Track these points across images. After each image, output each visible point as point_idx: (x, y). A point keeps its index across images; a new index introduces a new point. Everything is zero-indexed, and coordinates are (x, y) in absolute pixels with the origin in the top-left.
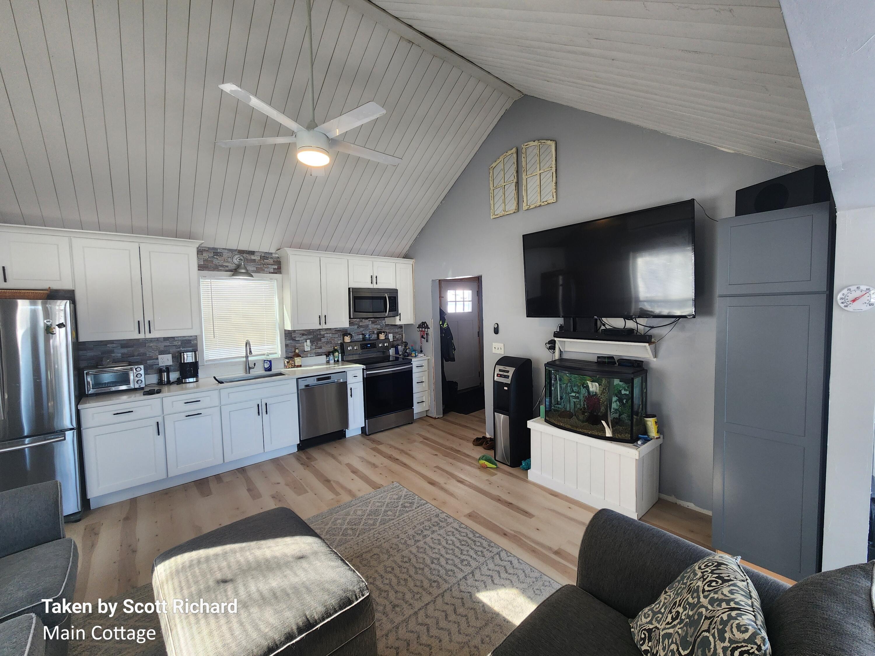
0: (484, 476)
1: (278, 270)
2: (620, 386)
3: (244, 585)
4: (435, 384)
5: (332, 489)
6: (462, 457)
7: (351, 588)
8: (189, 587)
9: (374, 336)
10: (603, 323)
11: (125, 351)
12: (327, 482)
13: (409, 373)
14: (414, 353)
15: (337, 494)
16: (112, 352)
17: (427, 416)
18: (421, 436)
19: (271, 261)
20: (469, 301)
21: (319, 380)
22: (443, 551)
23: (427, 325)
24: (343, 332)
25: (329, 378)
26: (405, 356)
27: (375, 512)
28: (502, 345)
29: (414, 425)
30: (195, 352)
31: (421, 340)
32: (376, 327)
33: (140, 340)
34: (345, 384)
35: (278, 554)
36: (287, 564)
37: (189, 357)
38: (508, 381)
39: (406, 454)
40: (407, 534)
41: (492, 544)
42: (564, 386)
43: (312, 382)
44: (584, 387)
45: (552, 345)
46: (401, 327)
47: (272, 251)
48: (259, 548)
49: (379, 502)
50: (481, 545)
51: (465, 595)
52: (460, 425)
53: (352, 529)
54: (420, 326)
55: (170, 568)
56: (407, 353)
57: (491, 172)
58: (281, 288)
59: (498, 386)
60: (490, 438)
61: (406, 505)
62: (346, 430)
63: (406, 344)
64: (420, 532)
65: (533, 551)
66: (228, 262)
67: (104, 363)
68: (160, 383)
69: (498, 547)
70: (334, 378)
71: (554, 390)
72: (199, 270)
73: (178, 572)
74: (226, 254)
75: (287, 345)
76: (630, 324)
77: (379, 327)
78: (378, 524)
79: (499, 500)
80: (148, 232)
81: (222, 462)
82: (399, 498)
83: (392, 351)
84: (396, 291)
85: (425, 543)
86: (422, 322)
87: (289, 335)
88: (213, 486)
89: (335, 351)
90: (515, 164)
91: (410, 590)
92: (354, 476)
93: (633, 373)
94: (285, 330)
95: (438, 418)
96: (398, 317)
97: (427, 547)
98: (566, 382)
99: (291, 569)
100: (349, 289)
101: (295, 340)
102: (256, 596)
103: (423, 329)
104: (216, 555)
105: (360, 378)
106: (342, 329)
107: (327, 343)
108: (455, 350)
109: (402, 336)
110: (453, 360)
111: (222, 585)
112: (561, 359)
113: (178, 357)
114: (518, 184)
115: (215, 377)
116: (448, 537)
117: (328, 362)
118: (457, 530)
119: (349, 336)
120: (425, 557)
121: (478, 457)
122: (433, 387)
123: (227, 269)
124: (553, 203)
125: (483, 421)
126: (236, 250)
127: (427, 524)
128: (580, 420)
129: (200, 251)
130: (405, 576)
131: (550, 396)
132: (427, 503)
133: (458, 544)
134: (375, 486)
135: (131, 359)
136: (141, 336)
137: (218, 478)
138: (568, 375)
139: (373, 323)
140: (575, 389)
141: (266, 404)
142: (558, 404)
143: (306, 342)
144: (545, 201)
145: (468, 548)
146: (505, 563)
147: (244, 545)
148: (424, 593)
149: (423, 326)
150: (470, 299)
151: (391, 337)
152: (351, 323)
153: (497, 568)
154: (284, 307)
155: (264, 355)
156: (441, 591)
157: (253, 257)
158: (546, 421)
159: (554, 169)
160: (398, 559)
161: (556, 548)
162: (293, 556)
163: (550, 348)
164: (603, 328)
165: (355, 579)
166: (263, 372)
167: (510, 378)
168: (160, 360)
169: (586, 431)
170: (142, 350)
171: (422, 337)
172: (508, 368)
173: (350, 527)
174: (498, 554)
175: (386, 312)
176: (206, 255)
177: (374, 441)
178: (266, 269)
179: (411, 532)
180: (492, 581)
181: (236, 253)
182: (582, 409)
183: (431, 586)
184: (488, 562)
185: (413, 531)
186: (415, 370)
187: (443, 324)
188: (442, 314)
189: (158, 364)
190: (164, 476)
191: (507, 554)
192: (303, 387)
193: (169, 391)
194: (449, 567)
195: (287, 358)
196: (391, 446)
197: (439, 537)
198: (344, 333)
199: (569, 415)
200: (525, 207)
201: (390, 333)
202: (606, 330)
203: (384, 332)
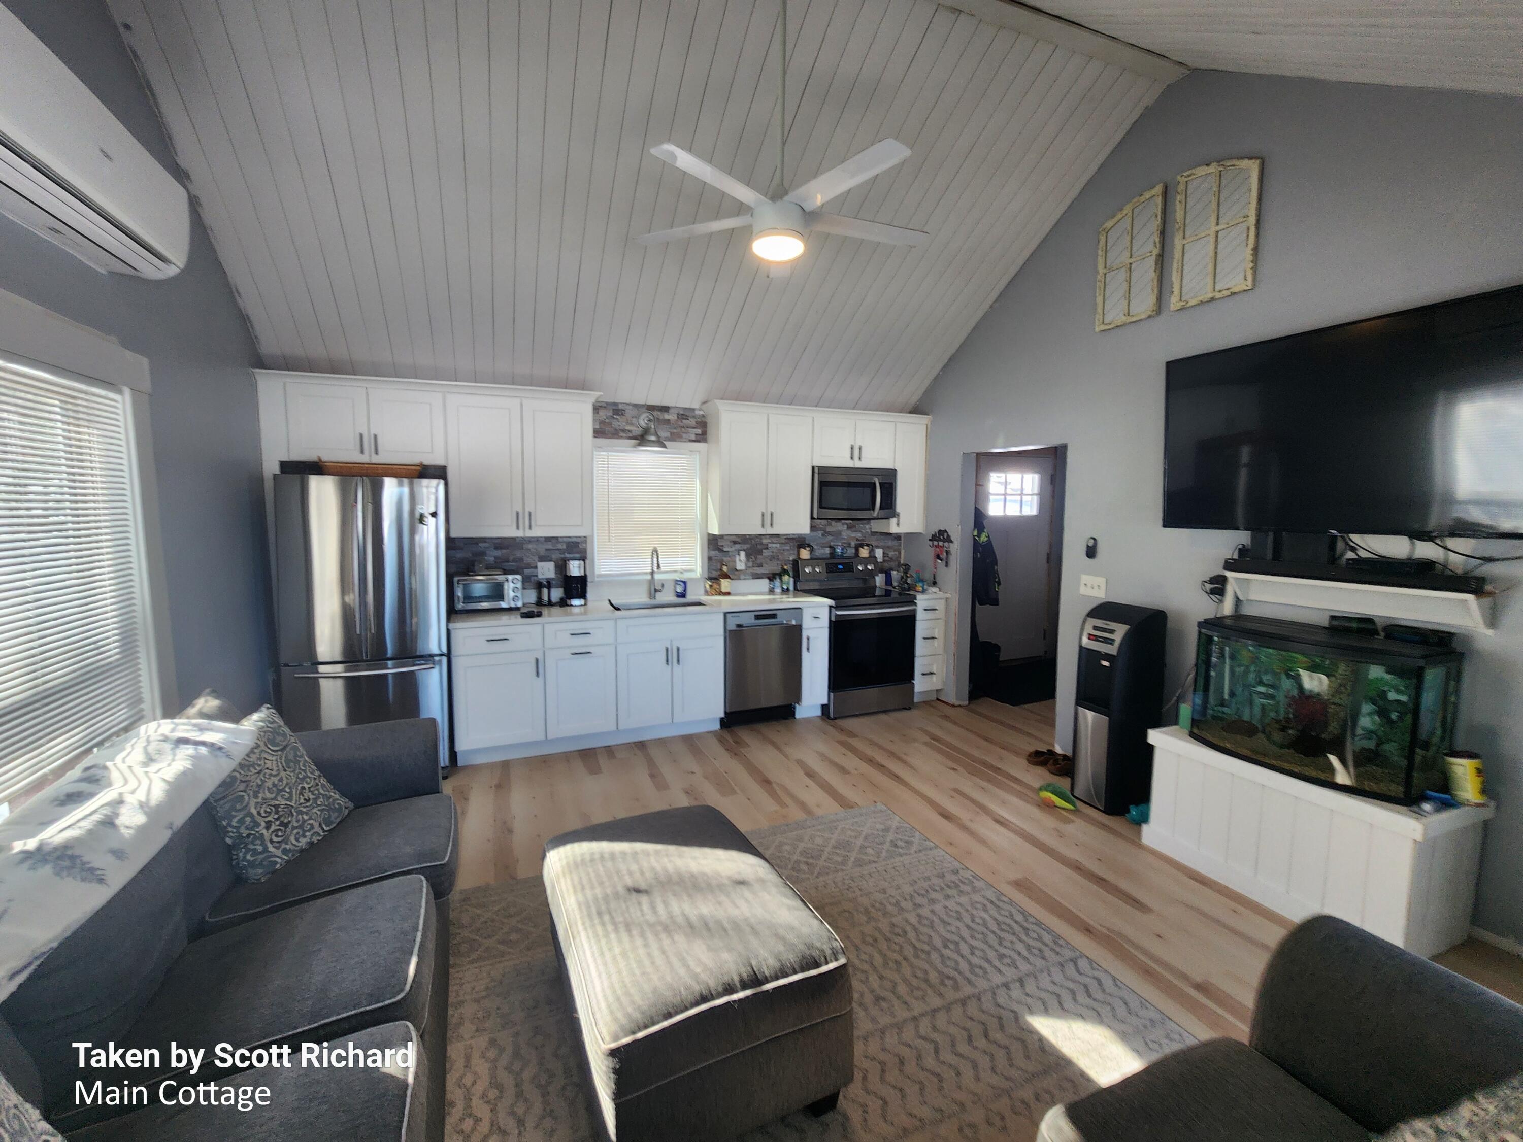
0: (1050, 822)
1: (702, 437)
2: (1387, 683)
3: (664, 902)
4: (958, 643)
5: (773, 794)
6: (1005, 780)
7: (818, 945)
8: (592, 888)
9: (851, 552)
10: (1352, 544)
11: (498, 553)
12: (766, 782)
13: (910, 620)
14: (921, 584)
15: (783, 805)
16: (483, 554)
17: (938, 699)
18: (926, 732)
19: (692, 422)
20: (1033, 495)
21: (758, 617)
22: (965, 933)
23: (949, 536)
24: (798, 541)
25: (774, 616)
26: (903, 589)
27: (843, 845)
28: (1101, 581)
29: (914, 713)
30: (584, 560)
31: (935, 562)
32: (853, 535)
33: (517, 539)
34: (798, 629)
35: (707, 870)
36: (721, 887)
37: (575, 569)
38: (1113, 650)
39: (899, 759)
40: (899, 891)
41: (1061, 942)
42: (1238, 670)
43: (748, 620)
44: (1289, 676)
45: (1217, 587)
46: (898, 537)
47: (695, 405)
48: (681, 856)
49: (853, 831)
50: (1040, 939)
51: (1006, 1014)
52: (1002, 723)
53: (807, 863)
54: (934, 538)
55: (566, 857)
56: (908, 584)
57: (1103, 238)
58: (706, 466)
59: (1087, 658)
60: (1064, 756)
61: (900, 843)
62: (797, 705)
63: (907, 568)
64: (923, 892)
65: (1148, 973)
66: (632, 424)
67: (476, 568)
68: (539, 602)
69: (1073, 949)
70: (782, 618)
71: (1216, 677)
72: (595, 437)
73: (576, 865)
74: (630, 412)
75: (710, 559)
76: (1426, 550)
77: (859, 535)
78: (850, 863)
79: (1078, 868)
80: (530, 381)
81: (614, 728)
82: (887, 830)
83: (880, 580)
84: (892, 473)
85: (932, 911)
86: (940, 531)
87: (714, 542)
88: (603, 762)
89: (785, 572)
90: (1159, 217)
91: (905, 980)
92: (809, 781)
93: (1424, 657)
94: (709, 535)
95: (960, 706)
96: (894, 521)
97: (936, 920)
98: (1246, 662)
99: (728, 895)
100: (813, 468)
101: (723, 551)
102: (680, 920)
103: (941, 543)
104: (624, 854)
105: (825, 622)
106: (796, 536)
107: (772, 558)
108: (999, 583)
109: (900, 553)
110: (995, 602)
111: (634, 895)
112: (1237, 616)
113: (562, 567)
114: (1162, 261)
115: (610, 601)
116: (974, 912)
117: (772, 591)
118: (992, 902)
119: (808, 549)
120: (933, 934)
121: (1037, 785)
122: (952, 648)
123: (630, 435)
124: (1245, 291)
125: (1052, 724)
126: (643, 406)
127: (935, 881)
128: (1274, 743)
129: (596, 409)
130: (896, 956)
131: (1206, 689)
132: (936, 847)
133: (995, 928)
134: (845, 804)
135: (507, 566)
136: (519, 534)
137: (609, 750)
138: (1251, 648)
139: (849, 527)
140: (1266, 678)
141: (678, 649)
142: (1223, 705)
143: (739, 555)
144: (1225, 288)
145: (1013, 938)
146: (1087, 981)
147: (659, 847)
148: (929, 991)
149: (941, 537)
150: (1036, 491)
151: (879, 553)
152: (813, 528)
153: (1071, 985)
154: (709, 497)
155: (675, 571)
156: (959, 995)
157: (667, 416)
158: (1193, 735)
159: (1252, 220)
160: (884, 925)
161: (1198, 979)
162: (729, 878)
163: (1213, 592)
164: (1350, 555)
165: (825, 934)
166: (673, 599)
167: (1117, 643)
168: (539, 570)
169: (1287, 766)
170: (518, 554)
171: (938, 557)
172: (1112, 625)
173: (805, 860)
174: (1074, 961)
175: (873, 509)
176: (603, 414)
177: (842, 730)
178: (684, 436)
179: (907, 889)
180: (1060, 1004)
181: (644, 410)
182: (1281, 721)
183: (942, 983)
184: (1052, 969)
185: (911, 889)
186: (920, 615)
187: (979, 535)
188: (979, 518)
189: (537, 576)
190: (542, 738)
191: (1091, 964)
192: (734, 628)
193: (550, 615)
194: (975, 960)
195: (710, 579)
196: (872, 743)
197: (959, 908)
198: (800, 542)
199: (1250, 730)
200: (1174, 302)
201: (878, 547)
202: (1360, 561)
203: (868, 545)
